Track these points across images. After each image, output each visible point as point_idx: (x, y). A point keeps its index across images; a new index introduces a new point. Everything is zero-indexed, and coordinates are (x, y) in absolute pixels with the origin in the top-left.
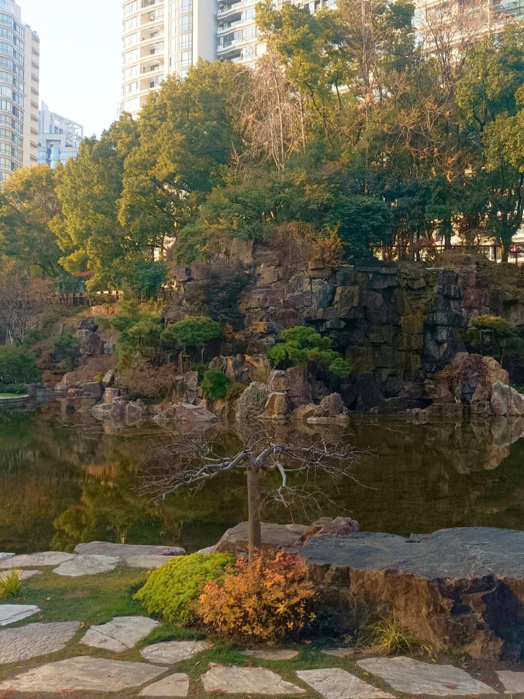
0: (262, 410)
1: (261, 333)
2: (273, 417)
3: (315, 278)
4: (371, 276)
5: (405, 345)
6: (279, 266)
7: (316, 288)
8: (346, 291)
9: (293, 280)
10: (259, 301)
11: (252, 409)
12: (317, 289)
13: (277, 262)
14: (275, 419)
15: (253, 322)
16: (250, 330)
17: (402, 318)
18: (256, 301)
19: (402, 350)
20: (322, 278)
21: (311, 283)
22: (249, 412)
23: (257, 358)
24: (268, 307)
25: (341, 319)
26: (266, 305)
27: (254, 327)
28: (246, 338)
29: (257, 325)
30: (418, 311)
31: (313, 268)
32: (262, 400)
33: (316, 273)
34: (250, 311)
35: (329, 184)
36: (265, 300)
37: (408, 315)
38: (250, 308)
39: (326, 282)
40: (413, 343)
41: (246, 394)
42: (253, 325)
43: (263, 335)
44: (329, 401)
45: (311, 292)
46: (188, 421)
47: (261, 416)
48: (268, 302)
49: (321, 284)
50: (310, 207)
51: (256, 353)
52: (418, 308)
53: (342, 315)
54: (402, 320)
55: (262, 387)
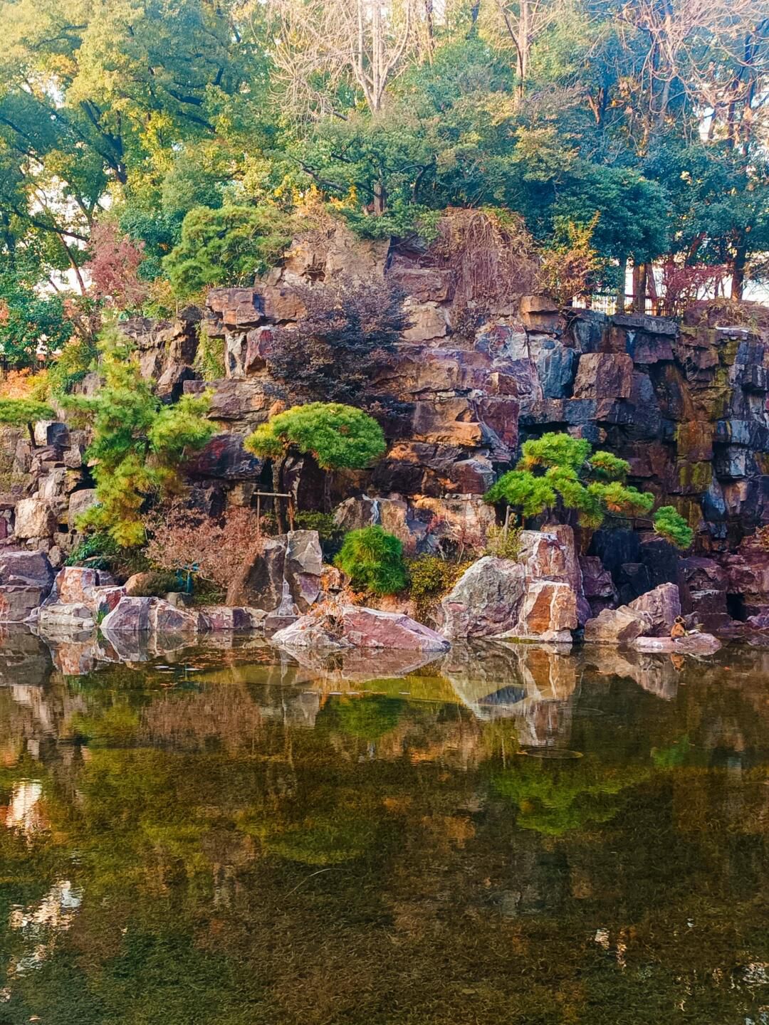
0: (511, 620)
1: (461, 446)
2: (545, 636)
3: (534, 333)
4: (632, 337)
5: (682, 483)
6: (446, 302)
7: (540, 354)
8: (609, 364)
9: (487, 335)
10: (450, 376)
11: (484, 618)
12: (541, 357)
13: (443, 294)
14: (551, 642)
15: (438, 422)
16: (431, 440)
17: (679, 426)
18: (445, 375)
19: (677, 494)
20: (550, 334)
21: (527, 343)
22: (476, 625)
23: (455, 503)
24: (469, 390)
25: (599, 424)
26: (466, 385)
27: (443, 433)
28: (421, 457)
29: (449, 429)
30: (701, 413)
31: (537, 309)
32: (509, 599)
33: (539, 321)
34: (424, 396)
35: (561, 131)
36: (463, 374)
37: (688, 420)
38: (425, 391)
39: (558, 344)
40: (695, 480)
41: (469, 584)
42: (438, 429)
43: (467, 451)
44: (662, 601)
45: (528, 363)
46: (387, 650)
47: (507, 634)
48: (469, 378)
49: (549, 346)
50: (528, 176)
51: (451, 492)
52: (702, 408)
53: (600, 415)
54: (678, 434)
55: (507, 569)
